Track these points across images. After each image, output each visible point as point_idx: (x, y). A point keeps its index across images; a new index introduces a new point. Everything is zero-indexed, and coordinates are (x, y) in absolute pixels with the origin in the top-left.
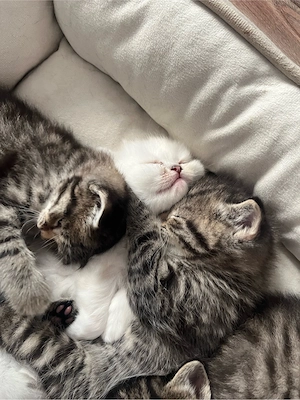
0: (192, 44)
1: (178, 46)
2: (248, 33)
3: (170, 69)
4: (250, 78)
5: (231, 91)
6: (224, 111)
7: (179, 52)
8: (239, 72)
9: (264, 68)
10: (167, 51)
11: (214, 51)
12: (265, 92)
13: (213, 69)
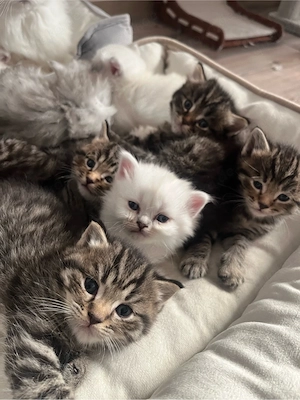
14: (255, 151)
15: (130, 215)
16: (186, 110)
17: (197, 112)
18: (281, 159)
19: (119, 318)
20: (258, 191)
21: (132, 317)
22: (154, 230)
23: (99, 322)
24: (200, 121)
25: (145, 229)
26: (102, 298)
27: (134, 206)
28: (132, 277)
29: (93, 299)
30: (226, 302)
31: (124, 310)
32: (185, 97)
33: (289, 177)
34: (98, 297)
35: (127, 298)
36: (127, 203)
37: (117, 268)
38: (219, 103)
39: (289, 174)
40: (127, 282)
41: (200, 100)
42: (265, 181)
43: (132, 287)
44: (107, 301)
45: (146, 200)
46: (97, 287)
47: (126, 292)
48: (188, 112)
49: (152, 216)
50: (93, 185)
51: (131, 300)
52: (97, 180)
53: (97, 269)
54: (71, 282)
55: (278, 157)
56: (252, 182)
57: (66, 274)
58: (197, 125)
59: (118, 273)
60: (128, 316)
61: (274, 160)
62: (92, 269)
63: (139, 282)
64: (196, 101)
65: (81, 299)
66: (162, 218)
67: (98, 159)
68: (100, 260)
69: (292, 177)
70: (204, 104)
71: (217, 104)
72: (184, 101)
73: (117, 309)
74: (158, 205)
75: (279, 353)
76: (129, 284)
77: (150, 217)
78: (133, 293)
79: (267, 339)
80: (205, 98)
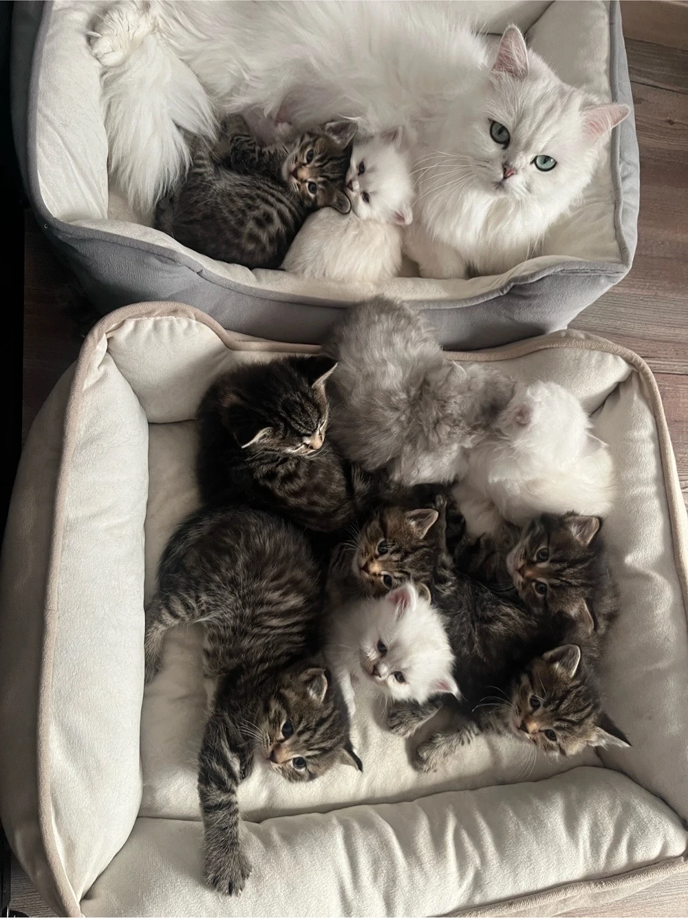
0: (529, 858)
1: (535, 846)
2: (511, 904)
3: (522, 829)
4: (478, 883)
5: (478, 861)
6: (466, 845)
7: (530, 844)
8: (488, 876)
9: (478, 899)
10: (536, 836)
11: (515, 871)
12: (460, 886)
13: (502, 860)
14: (557, 665)
15: (373, 655)
16: (535, 558)
17: (544, 573)
18: (576, 696)
19: (292, 766)
20: (530, 708)
21: (302, 770)
22: (385, 683)
23: (276, 762)
24: (538, 583)
25: (378, 678)
26: (289, 746)
27: (382, 649)
28: (323, 745)
29: (282, 741)
30: (403, 778)
31: (300, 762)
32: (548, 543)
33: (569, 721)
34: (287, 743)
35: (308, 757)
36: (376, 641)
37: (315, 731)
38: (576, 587)
39: (573, 718)
40: (316, 747)
41: (558, 566)
42: (545, 706)
43: (317, 752)
44: (291, 750)
45: (397, 653)
46: (292, 733)
47: (310, 753)
48: (534, 563)
49: (393, 670)
50: (367, 575)
51: (309, 760)
52: (375, 574)
53: (299, 723)
54: (275, 718)
55: (575, 692)
56: (530, 695)
57: (275, 706)
58: (534, 584)
59: (312, 737)
60: (301, 768)
61: (568, 692)
62: (297, 718)
63: (324, 751)
64: (553, 561)
65: (274, 735)
66: (400, 677)
67: (392, 553)
68: (307, 716)
69: (573, 723)
70: (557, 574)
71: (571, 585)
72: (542, 547)
73: (294, 759)
74: (404, 665)
75: (382, 879)
76: (316, 749)
77: (389, 669)
78: (315, 756)
79: (384, 863)
80: (564, 569)
